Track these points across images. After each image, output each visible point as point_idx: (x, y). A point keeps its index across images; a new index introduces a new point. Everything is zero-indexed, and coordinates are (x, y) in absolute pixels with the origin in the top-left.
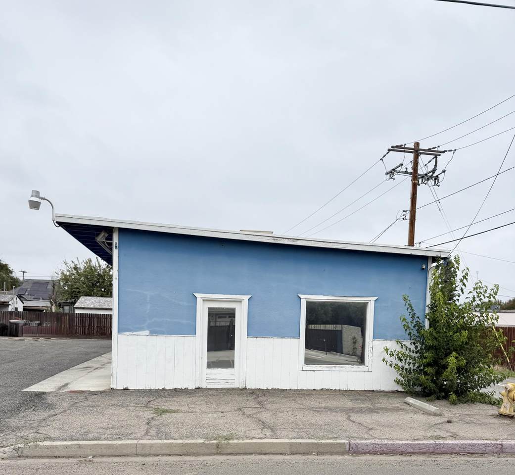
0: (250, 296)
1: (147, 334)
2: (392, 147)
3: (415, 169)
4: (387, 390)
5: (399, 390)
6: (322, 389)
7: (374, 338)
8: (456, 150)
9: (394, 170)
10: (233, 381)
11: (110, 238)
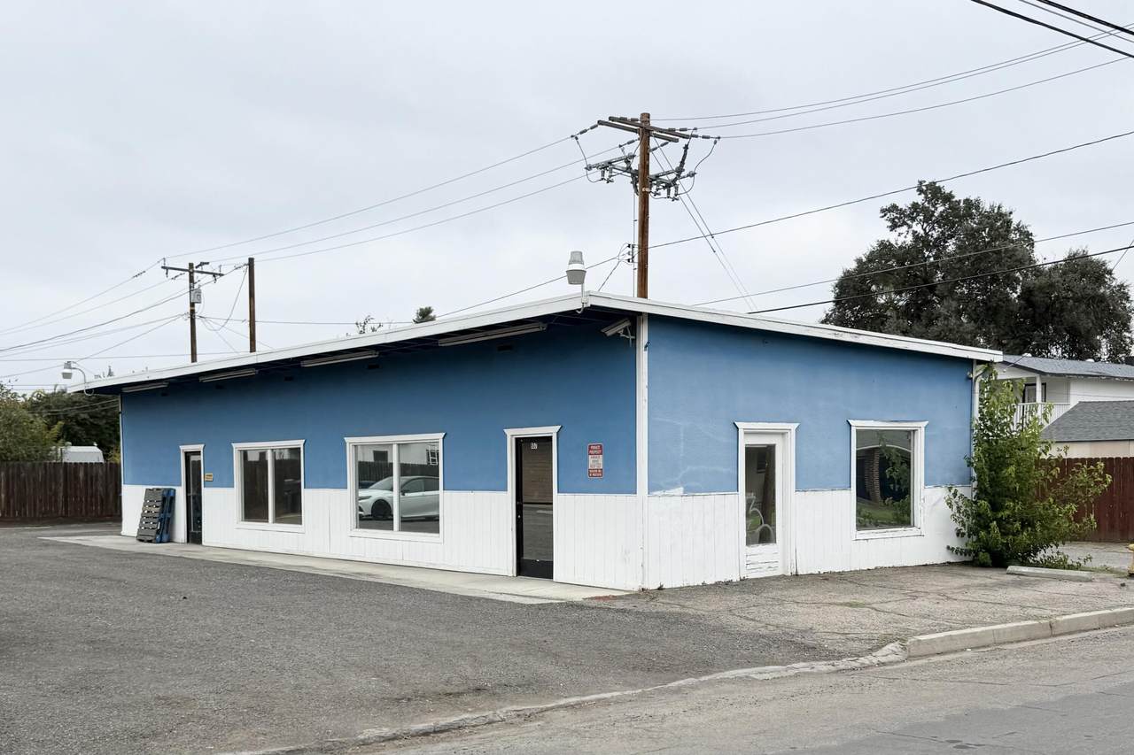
0: (797, 424)
1: (682, 493)
2: (610, 118)
3: (645, 165)
4: (939, 563)
5: (952, 561)
6: (876, 568)
7: (926, 484)
8: (719, 138)
9: (610, 163)
10: (775, 565)
11: (634, 330)
